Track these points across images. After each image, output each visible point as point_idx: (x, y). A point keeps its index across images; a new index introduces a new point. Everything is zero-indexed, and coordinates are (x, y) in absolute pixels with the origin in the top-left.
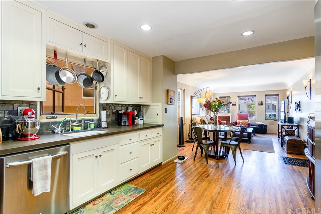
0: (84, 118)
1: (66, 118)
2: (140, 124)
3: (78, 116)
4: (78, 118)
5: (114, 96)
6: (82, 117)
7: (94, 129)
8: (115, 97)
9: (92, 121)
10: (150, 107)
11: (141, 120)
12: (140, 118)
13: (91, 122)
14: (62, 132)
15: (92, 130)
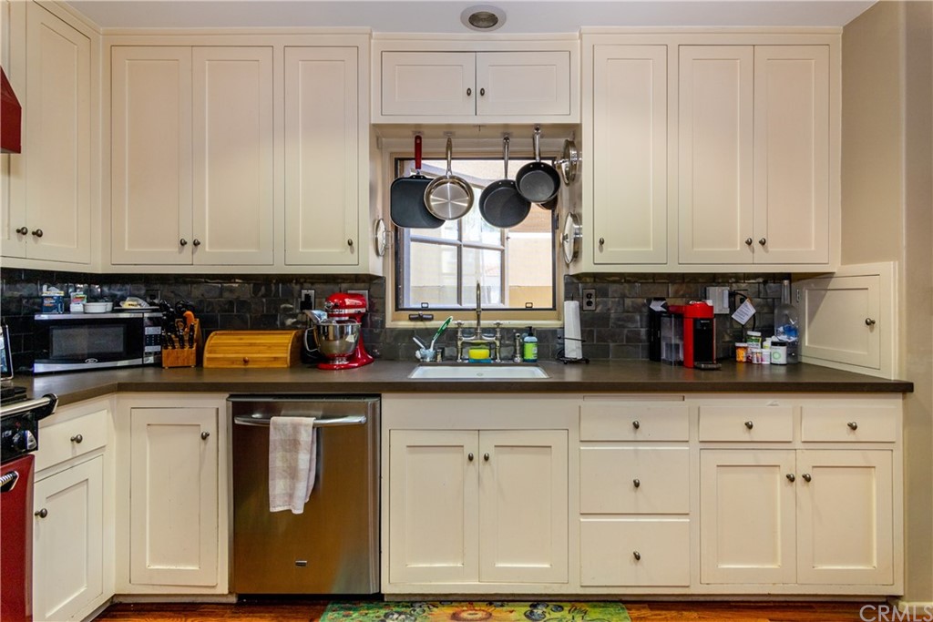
0: (501, 322)
1: (449, 321)
2: (766, 362)
3: (482, 316)
4: (482, 322)
5: (597, 244)
6: (496, 320)
7: (534, 361)
8: (601, 250)
9: (531, 335)
10: (833, 284)
11: (774, 344)
12: (774, 339)
13: (527, 339)
14: (435, 357)
15: (526, 363)
